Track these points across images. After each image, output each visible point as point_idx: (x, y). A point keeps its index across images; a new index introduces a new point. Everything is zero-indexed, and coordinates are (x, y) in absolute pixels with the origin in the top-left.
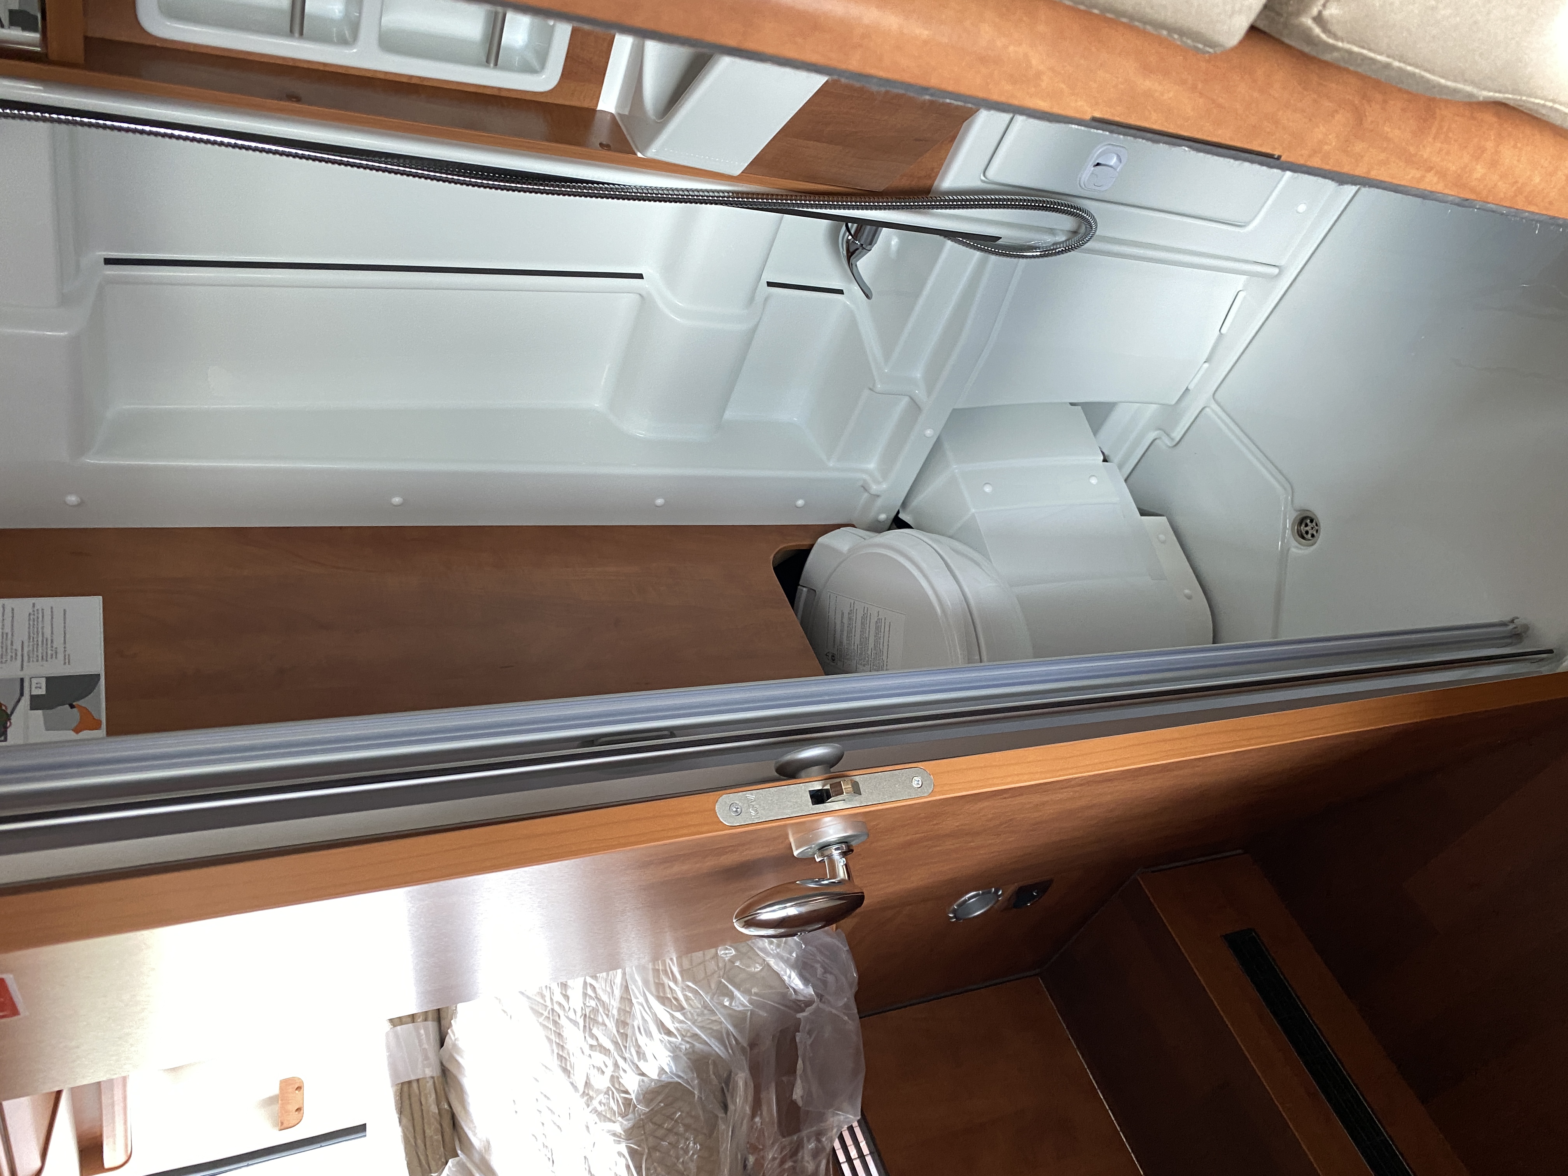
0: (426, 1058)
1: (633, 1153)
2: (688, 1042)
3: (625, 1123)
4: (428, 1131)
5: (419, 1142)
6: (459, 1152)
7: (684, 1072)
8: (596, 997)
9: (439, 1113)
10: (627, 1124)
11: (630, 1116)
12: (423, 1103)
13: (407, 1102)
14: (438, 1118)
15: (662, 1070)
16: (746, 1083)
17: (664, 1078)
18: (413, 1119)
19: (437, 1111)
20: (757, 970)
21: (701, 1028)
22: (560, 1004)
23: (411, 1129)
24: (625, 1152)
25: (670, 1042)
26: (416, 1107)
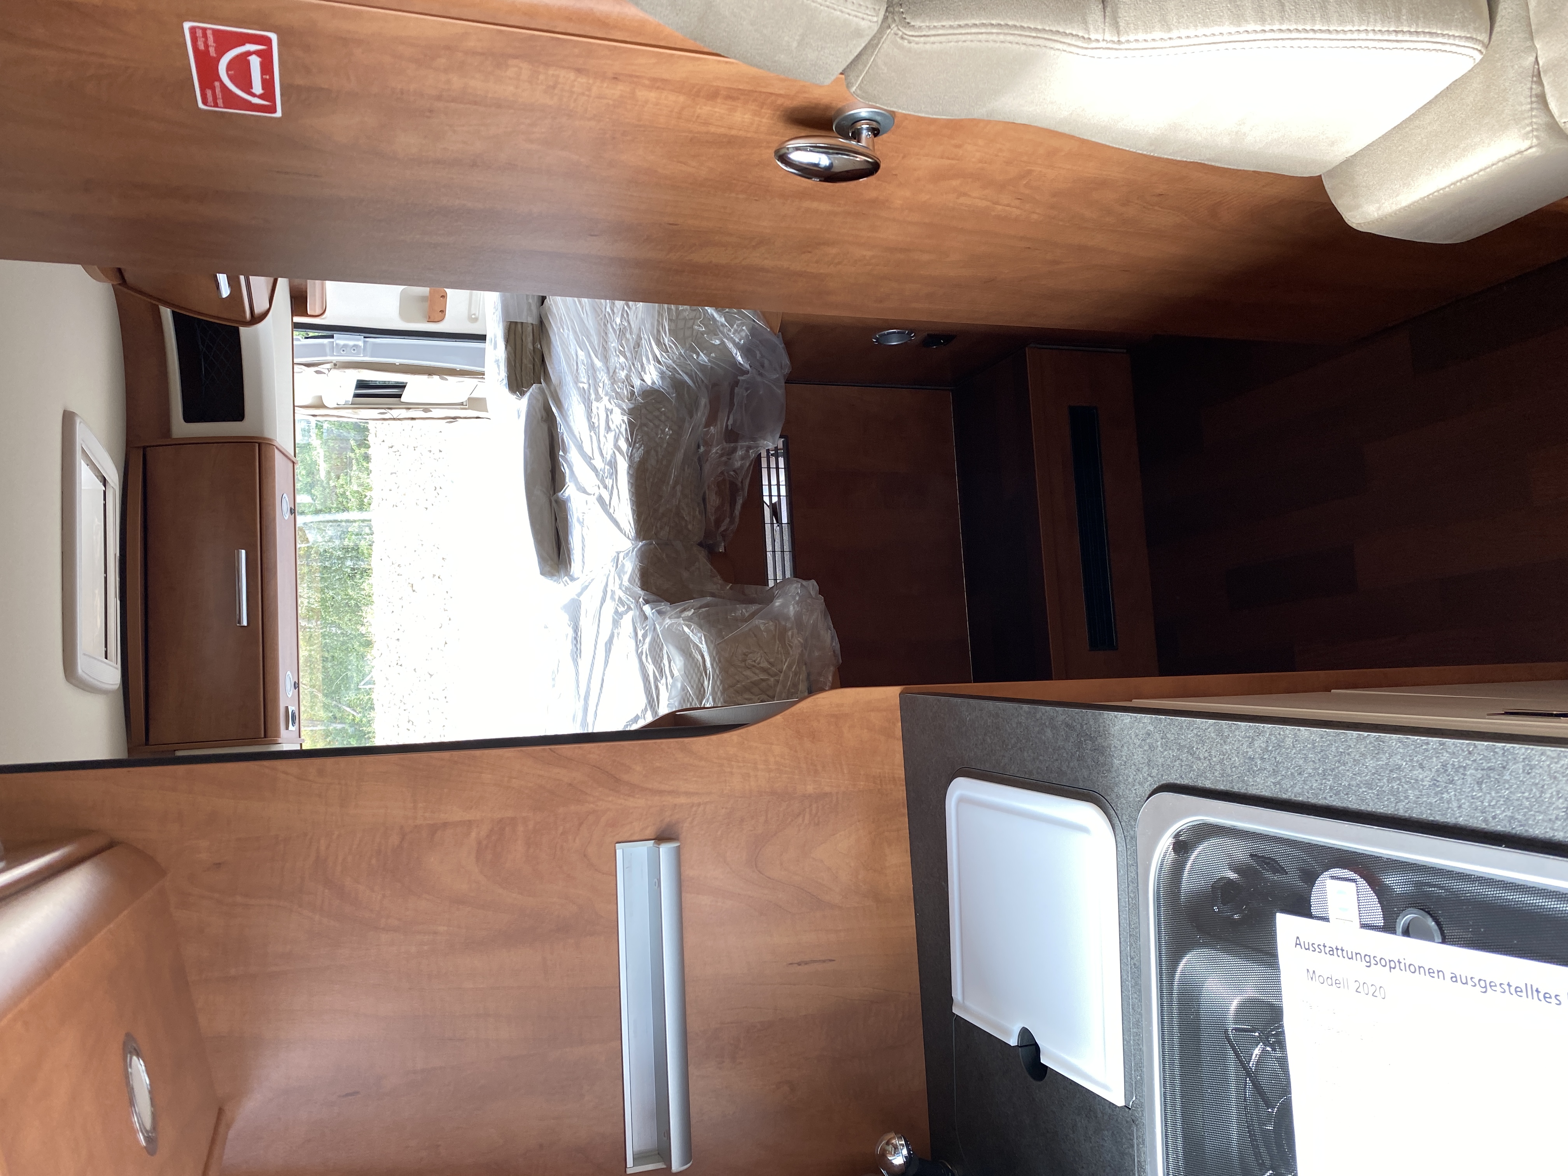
0: (530, 309)
1: (630, 422)
2: (670, 372)
3: (630, 404)
4: (524, 360)
5: (518, 365)
6: (542, 380)
7: (667, 387)
8: (628, 321)
9: (534, 350)
10: (631, 406)
11: (633, 401)
12: (524, 340)
13: (512, 336)
14: (532, 353)
15: (654, 383)
16: (705, 406)
17: (655, 387)
18: (515, 348)
19: (532, 348)
20: (716, 343)
21: (677, 365)
22: (609, 314)
23: (514, 355)
24: (626, 421)
25: (660, 368)
26: (519, 342)
